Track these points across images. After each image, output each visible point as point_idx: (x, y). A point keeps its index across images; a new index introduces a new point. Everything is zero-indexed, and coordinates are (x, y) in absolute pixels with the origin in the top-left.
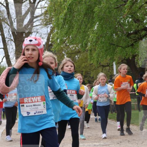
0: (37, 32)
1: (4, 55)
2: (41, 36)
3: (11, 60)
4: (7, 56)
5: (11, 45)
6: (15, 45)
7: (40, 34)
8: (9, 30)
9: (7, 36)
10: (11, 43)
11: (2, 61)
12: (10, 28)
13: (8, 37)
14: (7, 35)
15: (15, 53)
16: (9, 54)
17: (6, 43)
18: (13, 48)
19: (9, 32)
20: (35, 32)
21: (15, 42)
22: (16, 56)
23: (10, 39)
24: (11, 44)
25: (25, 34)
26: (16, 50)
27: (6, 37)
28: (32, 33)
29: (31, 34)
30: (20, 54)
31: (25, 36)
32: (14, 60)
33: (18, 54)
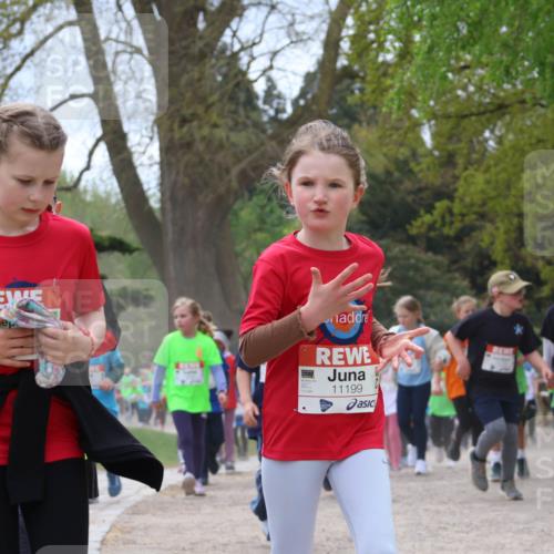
0: (273, 7)
1: (99, 133)
2: (292, 24)
3: (136, 160)
4: (114, 137)
7: (289, 17)
11: (88, 168)
15: (158, 122)
16: (126, 128)
19: (120, 7)
20: (258, 4)
25: (205, 19)
28: (244, 8)
29: (241, 16)
30: (181, 126)
31: (205, 29)
32: (151, 158)
33: (171, 130)
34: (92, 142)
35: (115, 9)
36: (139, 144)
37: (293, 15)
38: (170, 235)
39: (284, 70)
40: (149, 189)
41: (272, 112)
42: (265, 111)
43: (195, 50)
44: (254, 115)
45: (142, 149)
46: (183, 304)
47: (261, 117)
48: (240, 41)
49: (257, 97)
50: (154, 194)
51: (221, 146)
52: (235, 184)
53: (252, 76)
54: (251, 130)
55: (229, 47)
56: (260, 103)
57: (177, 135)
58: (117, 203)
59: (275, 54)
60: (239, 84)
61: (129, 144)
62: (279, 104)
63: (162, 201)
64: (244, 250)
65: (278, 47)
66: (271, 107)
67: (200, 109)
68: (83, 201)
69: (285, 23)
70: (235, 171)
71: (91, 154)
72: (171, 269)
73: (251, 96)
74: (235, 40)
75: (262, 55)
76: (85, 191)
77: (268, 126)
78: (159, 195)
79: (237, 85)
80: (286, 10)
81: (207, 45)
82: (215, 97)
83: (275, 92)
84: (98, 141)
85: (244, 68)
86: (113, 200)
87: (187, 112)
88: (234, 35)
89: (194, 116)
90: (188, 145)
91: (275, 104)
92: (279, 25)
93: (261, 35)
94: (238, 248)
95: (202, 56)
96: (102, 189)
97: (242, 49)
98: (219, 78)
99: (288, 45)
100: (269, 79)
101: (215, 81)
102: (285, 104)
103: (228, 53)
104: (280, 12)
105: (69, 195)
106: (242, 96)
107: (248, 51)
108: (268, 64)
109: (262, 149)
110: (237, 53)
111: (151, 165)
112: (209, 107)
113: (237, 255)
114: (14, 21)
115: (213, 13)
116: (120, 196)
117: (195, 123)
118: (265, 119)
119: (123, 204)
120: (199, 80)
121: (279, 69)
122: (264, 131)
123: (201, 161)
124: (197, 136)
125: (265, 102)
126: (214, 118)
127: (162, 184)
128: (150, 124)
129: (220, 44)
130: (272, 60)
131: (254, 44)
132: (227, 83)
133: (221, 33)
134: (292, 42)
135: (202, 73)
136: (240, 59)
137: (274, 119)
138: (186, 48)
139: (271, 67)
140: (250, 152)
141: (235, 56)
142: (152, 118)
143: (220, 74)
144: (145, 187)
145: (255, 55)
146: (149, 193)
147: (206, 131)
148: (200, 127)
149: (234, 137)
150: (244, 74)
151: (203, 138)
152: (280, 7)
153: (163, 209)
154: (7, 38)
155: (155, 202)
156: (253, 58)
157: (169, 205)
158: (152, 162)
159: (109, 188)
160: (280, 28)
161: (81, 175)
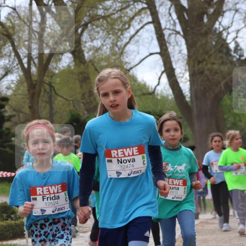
0: (237, 11)
1: (163, 69)
2: (245, 18)
3: (179, 80)
4: (169, 71)
5: (175, 44)
6: (187, 43)
7: (244, 15)
8: (170, 9)
9: (166, 25)
10: (177, 40)
11: (158, 85)
12: (171, 6)
13: (168, 27)
14: (166, 21)
15: (188, 63)
16: (174, 66)
17: (164, 39)
18: (180, 51)
19: (170, 14)
20: (230, 10)
21: (185, 36)
22: (189, 70)
23: (173, 30)
24: (177, 43)
25: (207, 17)
26: (189, 56)
27: (163, 26)
28: (224, 12)
29: (223, 16)
30: (198, 64)
31: (208, 22)
33: (194, 66)
34: (159, 75)
35: (168, 15)
36: (180, 73)
38: (195, 113)
40: (185, 92)
41: (238, 57)
42: (235, 57)
43: (203, 31)
44: (230, 58)
45: (182, 75)
47: (233, 59)
48: (222, 26)
49: (231, 50)
51: (216, 73)
52: (223, 88)
53: (228, 41)
54: (229, 65)
55: (218, 29)
56: (232, 53)
57: (196, 69)
58: (172, 99)
59: (238, 31)
61: (176, 74)
63: (191, 97)
64: (228, 118)
65: (240, 28)
66: (237, 54)
67: (206, 57)
68: (157, 99)
70: (223, 83)
71: (159, 79)
72: (196, 126)
73: (228, 50)
74: (221, 26)
75: (233, 32)
76: (158, 95)
77: (236, 63)
78: (189, 95)
79: (222, 45)
80: (243, 12)
81: (208, 29)
82: (213, 51)
83: (239, 48)
84: (163, 73)
85: (225, 38)
86: (170, 98)
87: (200, 59)
88: (220, 24)
89: (204, 60)
90: (202, 73)
91: (239, 53)
92: (240, 18)
93: (232, 23)
94: (226, 117)
95: (206, 34)
96: (165, 95)
97: (224, 29)
98: (214, 43)
99: (244, 27)
100: (236, 42)
101: (212, 44)
102: (243, 53)
103: (218, 32)
104: (240, 13)
105: (151, 97)
106: (225, 50)
107: (227, 30)
108: (235, 36)
110: (222, 31)
111: (186, 82)
112: (210, 56)
113: (225, 120)
114: (126, 23)
115: (210, 15)
116: (173, 96)
117: (205, 63)
118: (235, 59)
119: (174, 100)
120: (206, 44)
121: (241, 38)
122: (235, 65)
123: (208, 79)
124: (206, 68)
125: (234, 52)
126: (212, 60)
127: (191, 89)
129: (214, 28)
130: (237, 34)
131: (229, 27)
132: (217, 45)
133: (214, 23)
135: (207, 41)
136: (223, 34)
137: (239, 60)
138: (199, 30)
139: (237, 37)
140: (229, 74)
141: (221, 33)
142: (185, 62)
143: (214, 41)
144: (184, 92)
146: (185, 94)
147: (209, 66)
148: (207, 64)
149: (222, 68)
150: (225, 40)
151: (208, 70)
152: (240, 10)
153: (191, 101)
154: (123, 30)
155: (188, 99)
156: (228, 33)
157: (194, 99)
158: (186, 80)
159: (168, 93)
160: (240, 20)
161: (156, 87)
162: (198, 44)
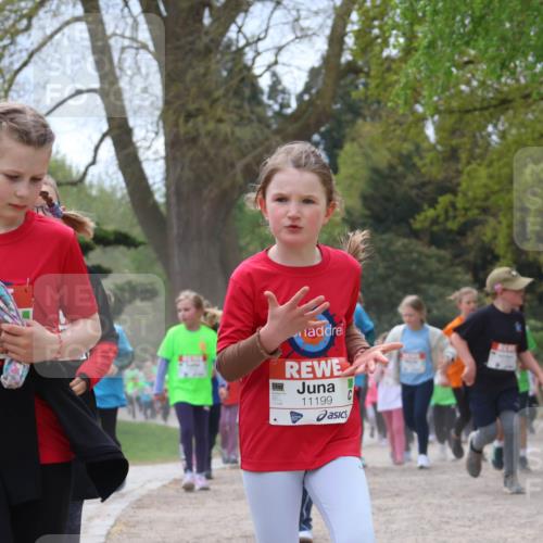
0: (278, 3)
1: (105, 127)
2: (297, 20)
3: (141, 155)
4: (120, 133)
7: (294, 13)
11: (94, 162)
15: (164, 117)
16: (131, 123)
19: (126, 3)
25: (211, 15)
26: (168, 102)
28: (249, 4)
29: (246, 11)
30: (187, 121)
31: (212, 24)
32: (156, 152)
33: (176, 125)
34: (99, 136)
35: (121, 5)
36: (145, 139)
37: (298, 10)
38: (174, 229)
39: (289, 66)
40: (154, 183)
41: (276, 107)
42: (270, 106)
43: (200, 45)
44: (258, 110)
45: (147, 144)
46: (187, 297)
47: (265, 111)
48: (245, 37)
49: (262, 92)
50: (159, 189)
51: (226, 141)
52: (240, 178)
53: (257, 71)
54: (255, 124)
55: (235, 42)
56: (265, 98)
57: (182, 130)
58: (123, 198)
59: (280, 49)
60: (244, 80)
61: (135, 139)
62: (283, 99)
63: (167, 195)
64: (248, 244)
65: (284, 42)
66: (276, 102)
67: (205, 104)
68: (89, 196)
69: (291, 19)
70: (240, 165)
71: (96, 149)
72: (176, 262)
73: (256, 91)
74: (241, 35)
75: (268, 50)
76: (91, 186)
77: (272, 121)
78: (164, 190)
79: (243, 80)
80: (291, 5)
81: (212, 41)
82: (220, 92)
83: (280, 88)
84: (104, 136)
85: (249, 63)
86: (119, 195)
87: (192, 107)
88: (240, 31)
89: (199, 111)
90: (194, 140)
91: (279, 99)
92: (284, 21)
93: (266, 31)
94: (242, 243)
95: (208, 51)
96: (107, 185)
97: (248, 44)
98: (225, 73)
99: (293, 41)
100: (274, 75)
101: (220, 75)
102: (289, 99)
103: (234, 48)
105: (75, 189)
106: (247, 92)
107: (253, 46)
108: (272, 59)
109: (267, 143)
110: (243, 48)
111: (156, 160)
112: (214, 102)
113: (241, 249)
114: (22, 17)
115: (219, 9)
116: (125, 191)
117: (200, 119)
118: (270, 114)
119: (128, 199)
120: (205, 75)
121: (284, 64)
122: (269, 126)
123: (206, 156)
124: (202, 131)
125: (270, 98)
126: (219, 112)
127: (167, 178)
128: (156, 119)
129: (225, 39)
130: (276, 55)
131: (259, 39)
132: (232, 79)
133: (227, 29)
134: (297, 38)
135: (208, 68)
136: (245, 54)
137: (279, 114)
138: (192, 43)
139: (276, 63)
140: (254, 147)
141: (240, 51)
142: (158, 113)
143: (226, 69)
144: (151, 182)
145: (260, 50)
146: (155, 188)
147: (211, 126)
148: (205, 122)
149: (239, 132)
150: (249, 69)
151: (208, 133)
153: (168, 203)
154: (14, 34)
155: (159, 197)
156: (258, 54)
157: (173, 200)
158: (157, 157)
159: (114, 182)
160: (285, 24)
161: (87, 169)
162: (189, 76)
